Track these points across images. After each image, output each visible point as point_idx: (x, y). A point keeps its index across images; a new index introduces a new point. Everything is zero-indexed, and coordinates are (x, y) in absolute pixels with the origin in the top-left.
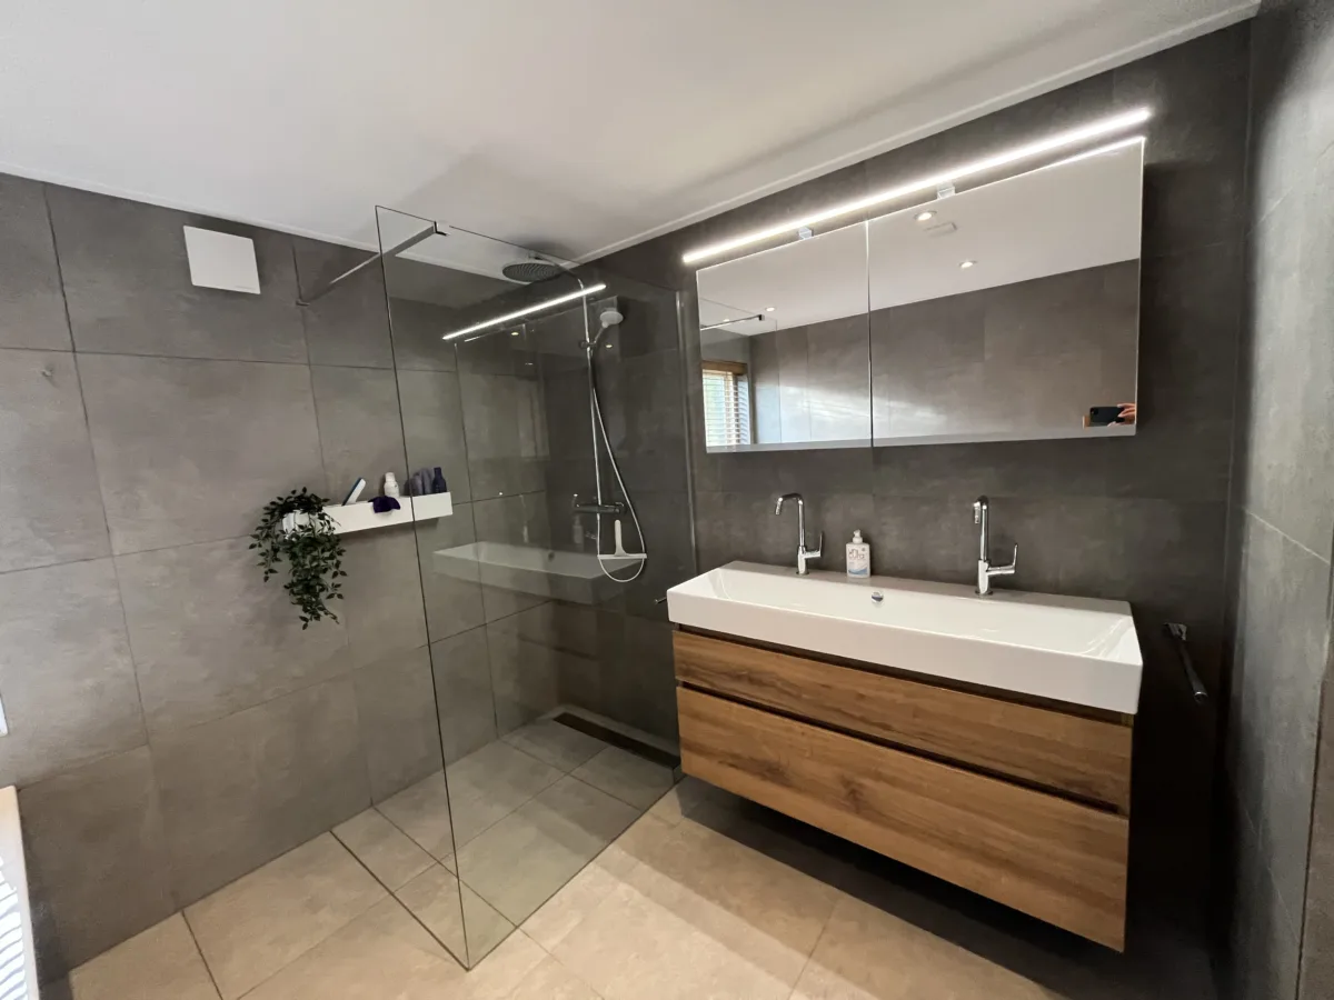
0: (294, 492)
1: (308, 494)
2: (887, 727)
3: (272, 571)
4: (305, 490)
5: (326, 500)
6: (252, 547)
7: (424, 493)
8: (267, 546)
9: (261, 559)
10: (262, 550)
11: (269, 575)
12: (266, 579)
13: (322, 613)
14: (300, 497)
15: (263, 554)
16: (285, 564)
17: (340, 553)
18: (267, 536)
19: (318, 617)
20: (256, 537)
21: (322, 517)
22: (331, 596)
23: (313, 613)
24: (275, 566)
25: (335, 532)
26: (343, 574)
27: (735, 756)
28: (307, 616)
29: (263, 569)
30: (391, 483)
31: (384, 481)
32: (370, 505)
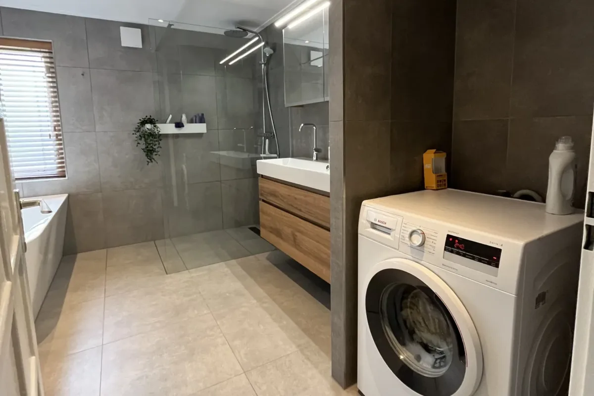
0: (146, 116)
1: (152, 118)
2: (300, 210)
3: (138, 143)
4: (151, 116)
5: (157, 121)
6: (133, 134)
7: (196, 123)
8: (138, 134)
9: (136, 139)
10: (136, 136)
11: (138, 145)
12: (137, 146)
13: (153, 160)
14: (149, 119)
15: (136, 137)
16: (143, 142)
17: (161, 140)
18: (138, 131)
19: (152, 162)
20: (135, 131)
21: (155, 126)
22: (156, 155)
23: (151, 160)
24: (140, 141)
25: (160, 133)
26: (161, 147)
27: (271, 228)
28: (149, 161)
29: (137, 142)
30: (184, 118)
31: (182, 117)
32: (174, 125)
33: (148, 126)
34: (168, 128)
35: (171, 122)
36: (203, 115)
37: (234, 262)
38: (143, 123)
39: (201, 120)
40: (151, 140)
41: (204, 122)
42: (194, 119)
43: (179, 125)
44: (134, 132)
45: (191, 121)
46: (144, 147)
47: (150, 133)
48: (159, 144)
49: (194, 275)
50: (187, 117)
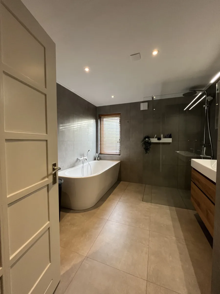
1: (148, 136)
5: (150, 137)
7: (167, 138)
12: (142, 147)
15: (142, 143)
16: (144, 145)
19: (147, 153)
21: (149, 139)
22: (149, 151)
25: (151, 142)
26: (150, 148)
27: (196, 200)
29: (142, 145)
30: (162, 135)
31: (161, 135)
32: (157, 139)
33: (147, 139)
34: (154, 140)
35: (156, 138)
36: (171, 134)
37: (174, 208)
38: (145, 138)
39: (170, 136)
40: (147, 145)
41: (171, 138)
42: (166, 136)
43: (159, 139)
44: (142, 141)
45: (165, 137)
46: (144, 147)
47: (147, 142)
48: (150, 146)
49: (153, 207)
50: (163, 135)
